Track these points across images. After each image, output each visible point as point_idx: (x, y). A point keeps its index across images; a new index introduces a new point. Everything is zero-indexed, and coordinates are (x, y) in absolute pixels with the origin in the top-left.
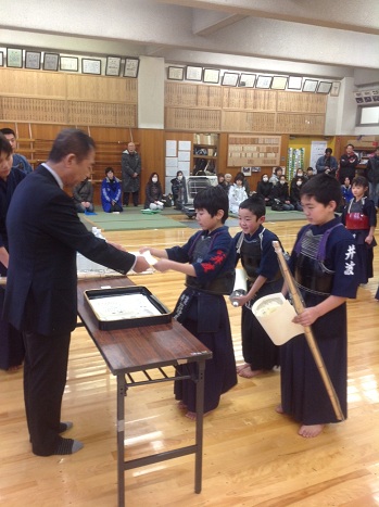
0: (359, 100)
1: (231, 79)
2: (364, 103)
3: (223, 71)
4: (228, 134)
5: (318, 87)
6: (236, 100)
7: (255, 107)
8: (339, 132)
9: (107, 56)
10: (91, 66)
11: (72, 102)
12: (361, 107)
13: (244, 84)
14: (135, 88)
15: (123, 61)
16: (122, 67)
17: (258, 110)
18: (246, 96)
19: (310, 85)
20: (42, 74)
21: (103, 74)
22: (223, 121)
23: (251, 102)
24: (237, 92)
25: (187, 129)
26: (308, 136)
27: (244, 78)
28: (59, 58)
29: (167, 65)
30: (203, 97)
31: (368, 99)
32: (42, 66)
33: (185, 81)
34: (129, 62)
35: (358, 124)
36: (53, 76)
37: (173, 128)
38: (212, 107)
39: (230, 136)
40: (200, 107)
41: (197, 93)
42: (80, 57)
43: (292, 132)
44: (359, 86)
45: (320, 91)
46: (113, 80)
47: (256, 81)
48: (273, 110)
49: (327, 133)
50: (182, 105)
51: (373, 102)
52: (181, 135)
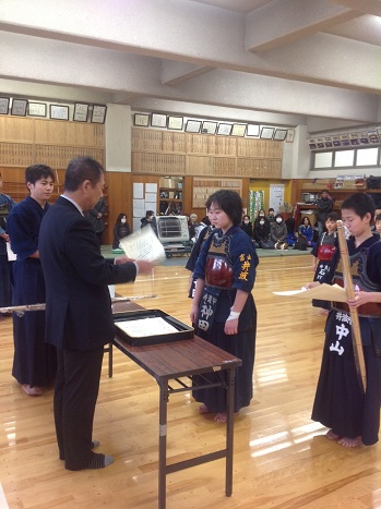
0: (312, 146)
1: (194, 126)
2: (317, 149)
3: (186, 119)
4: (192, 177)
5: (274, 134)
6: (199, 146)
7: (217, 152)
8: (295, 176)
9: (75, 103)
10: (59, 112)
11: (40, 146)
12: (314, 153)
13: (206, 131)
14: (103, 133)
15: (91, 108)
16: (90, 114)
17: (220, 155)
18: (208, 142)
19: (268, 133)
20: (10, 119)
21: (71, 119)
22: (187, 165)
23: (213, 147)
24: (200, 138)
25: (153, 172)
26: (267, 180)
27: (206, 125)
28: (28, 103)
29: (134, 112)
30: (168, 143)
31: (321, 145)
32: (10, 112)
33: (150, 128)
34: (97, 109)
35: (312, 168)
36: (21, 121)
37: (140, 171)
38: (176, 152)
39: (195, 179)
40: (165, 151)
41: (162, 139)
42: (48, 103)
43: (251, 176)
44: (312, 133)
45: (276, 137)
46: (81, 126)
47: (217, 128)
48: (233, 155)
49: (284, 177)
50: (147, 150)
51: (325, 148)
52: (147, 178)
